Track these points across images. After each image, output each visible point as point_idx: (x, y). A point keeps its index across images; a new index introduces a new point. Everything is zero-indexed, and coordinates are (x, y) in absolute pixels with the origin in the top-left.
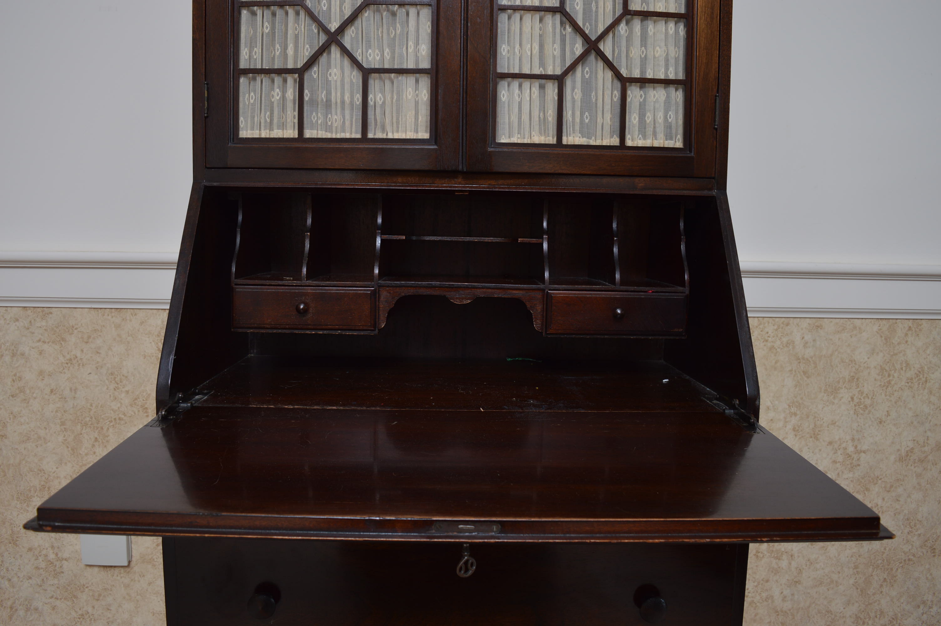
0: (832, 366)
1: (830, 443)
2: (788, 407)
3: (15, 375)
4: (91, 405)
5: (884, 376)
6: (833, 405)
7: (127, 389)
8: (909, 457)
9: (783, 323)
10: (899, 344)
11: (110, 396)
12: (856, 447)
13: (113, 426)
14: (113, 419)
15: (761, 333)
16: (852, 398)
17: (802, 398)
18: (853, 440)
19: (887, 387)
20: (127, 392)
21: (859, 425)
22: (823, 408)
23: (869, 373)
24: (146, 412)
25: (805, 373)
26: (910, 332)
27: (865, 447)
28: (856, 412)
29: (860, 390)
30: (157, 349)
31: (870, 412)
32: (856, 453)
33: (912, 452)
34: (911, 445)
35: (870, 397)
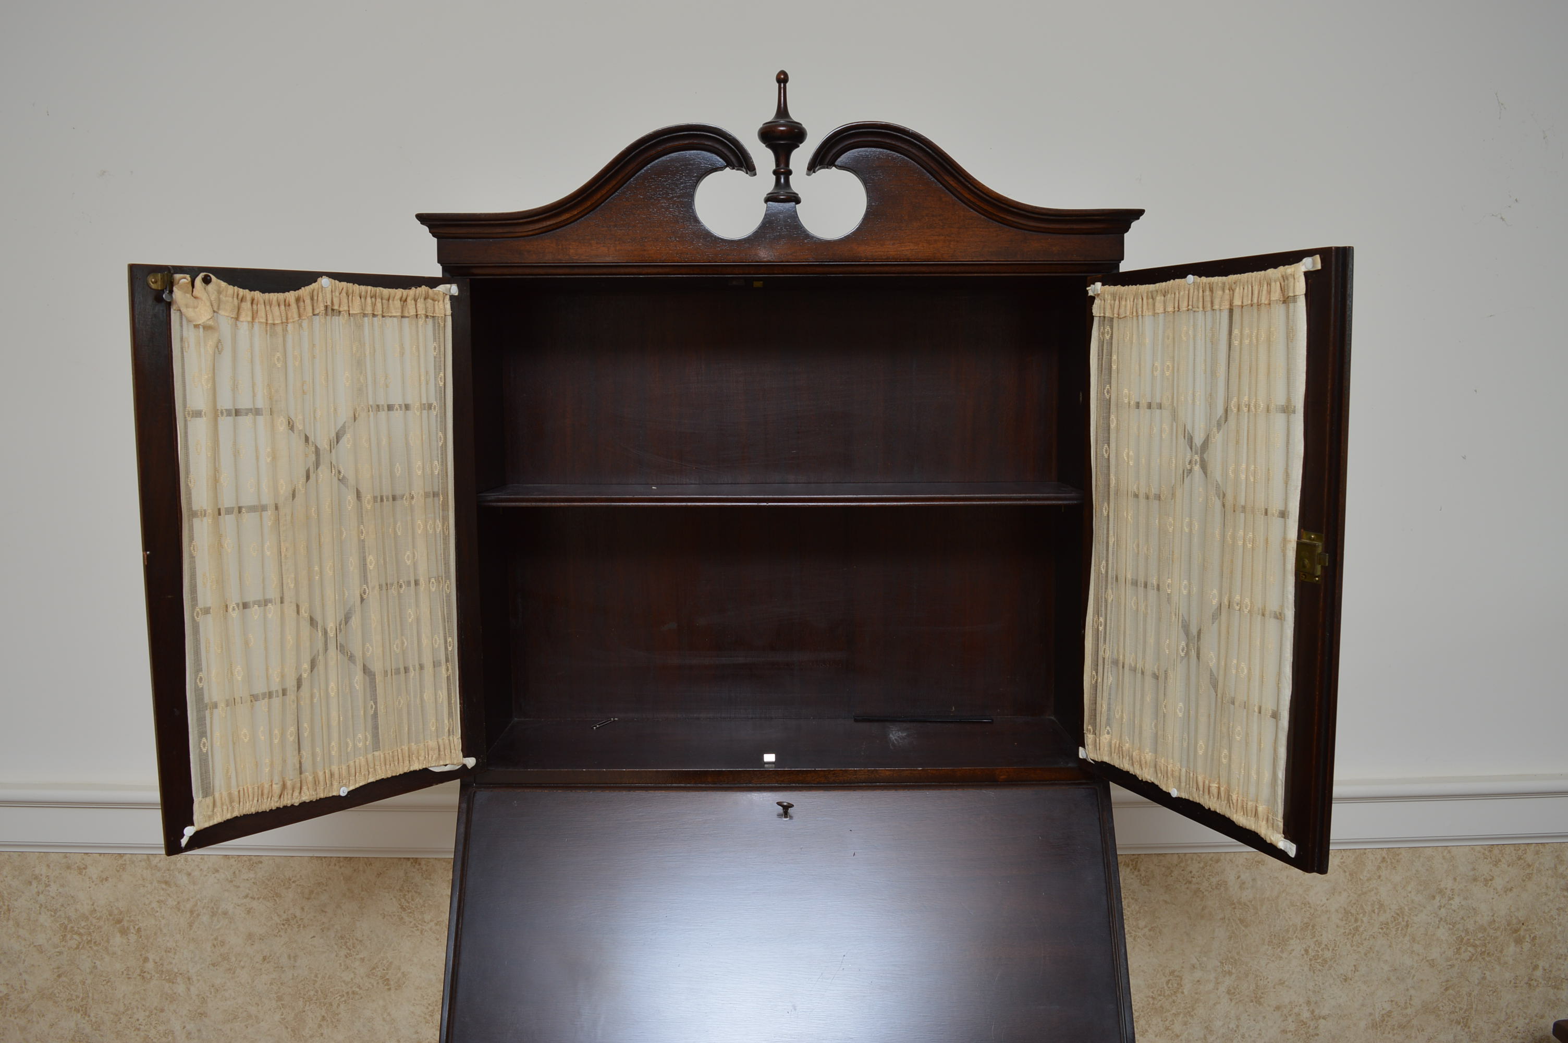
0: (1278, 911)
1: (1278, 1008)
2: (1219, 964)
3: (216, 939)
4: (316, 976)
5: (1349, 922)
6: (1280, 960)
7: (361, 956)
8: (1385, 1023)
9: (1211, 859)
10: (1369, 880)
11: (340, 964)
12: (1313, 1012)
13: (345, 1001)
14: (344, 993)
15: (1182, 872)
16: (1306, 951)
17: (1238, 953)
18: (1308, 1003)
19: (1354, 935)
20: (363, 960)
21: (1316, 985)
22: (1266, 965)
23: (1329, 918)
24: (388, 984)
25: (1241, 921)
26: (1384, 864)
27: (1325, 1012)
28: (1311, 968)
29: (1317, 941)
30: (399, 906)
31: (1330, 967)
32: (1312, 1020)
33: (1389, 1016)
34: (1387, 1007)
35: (1331, 949)
